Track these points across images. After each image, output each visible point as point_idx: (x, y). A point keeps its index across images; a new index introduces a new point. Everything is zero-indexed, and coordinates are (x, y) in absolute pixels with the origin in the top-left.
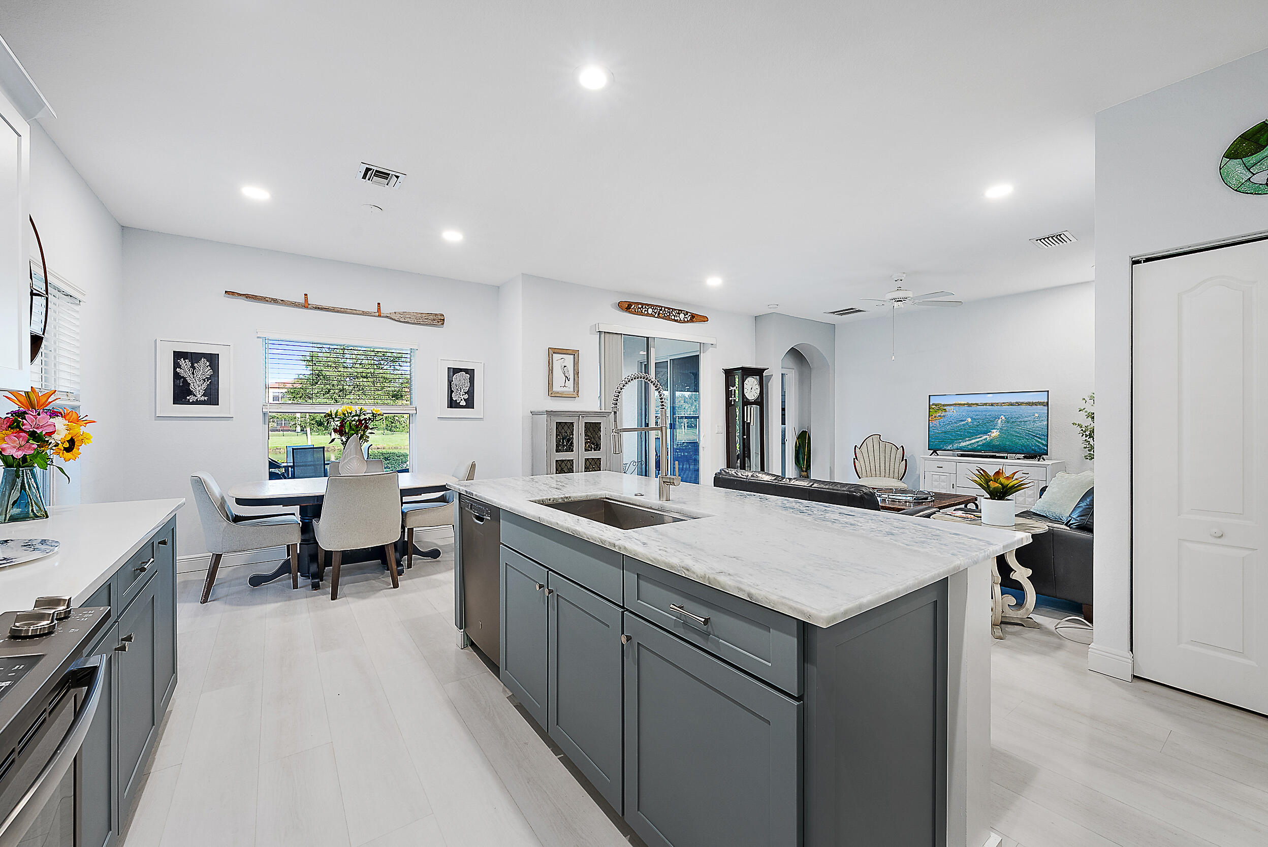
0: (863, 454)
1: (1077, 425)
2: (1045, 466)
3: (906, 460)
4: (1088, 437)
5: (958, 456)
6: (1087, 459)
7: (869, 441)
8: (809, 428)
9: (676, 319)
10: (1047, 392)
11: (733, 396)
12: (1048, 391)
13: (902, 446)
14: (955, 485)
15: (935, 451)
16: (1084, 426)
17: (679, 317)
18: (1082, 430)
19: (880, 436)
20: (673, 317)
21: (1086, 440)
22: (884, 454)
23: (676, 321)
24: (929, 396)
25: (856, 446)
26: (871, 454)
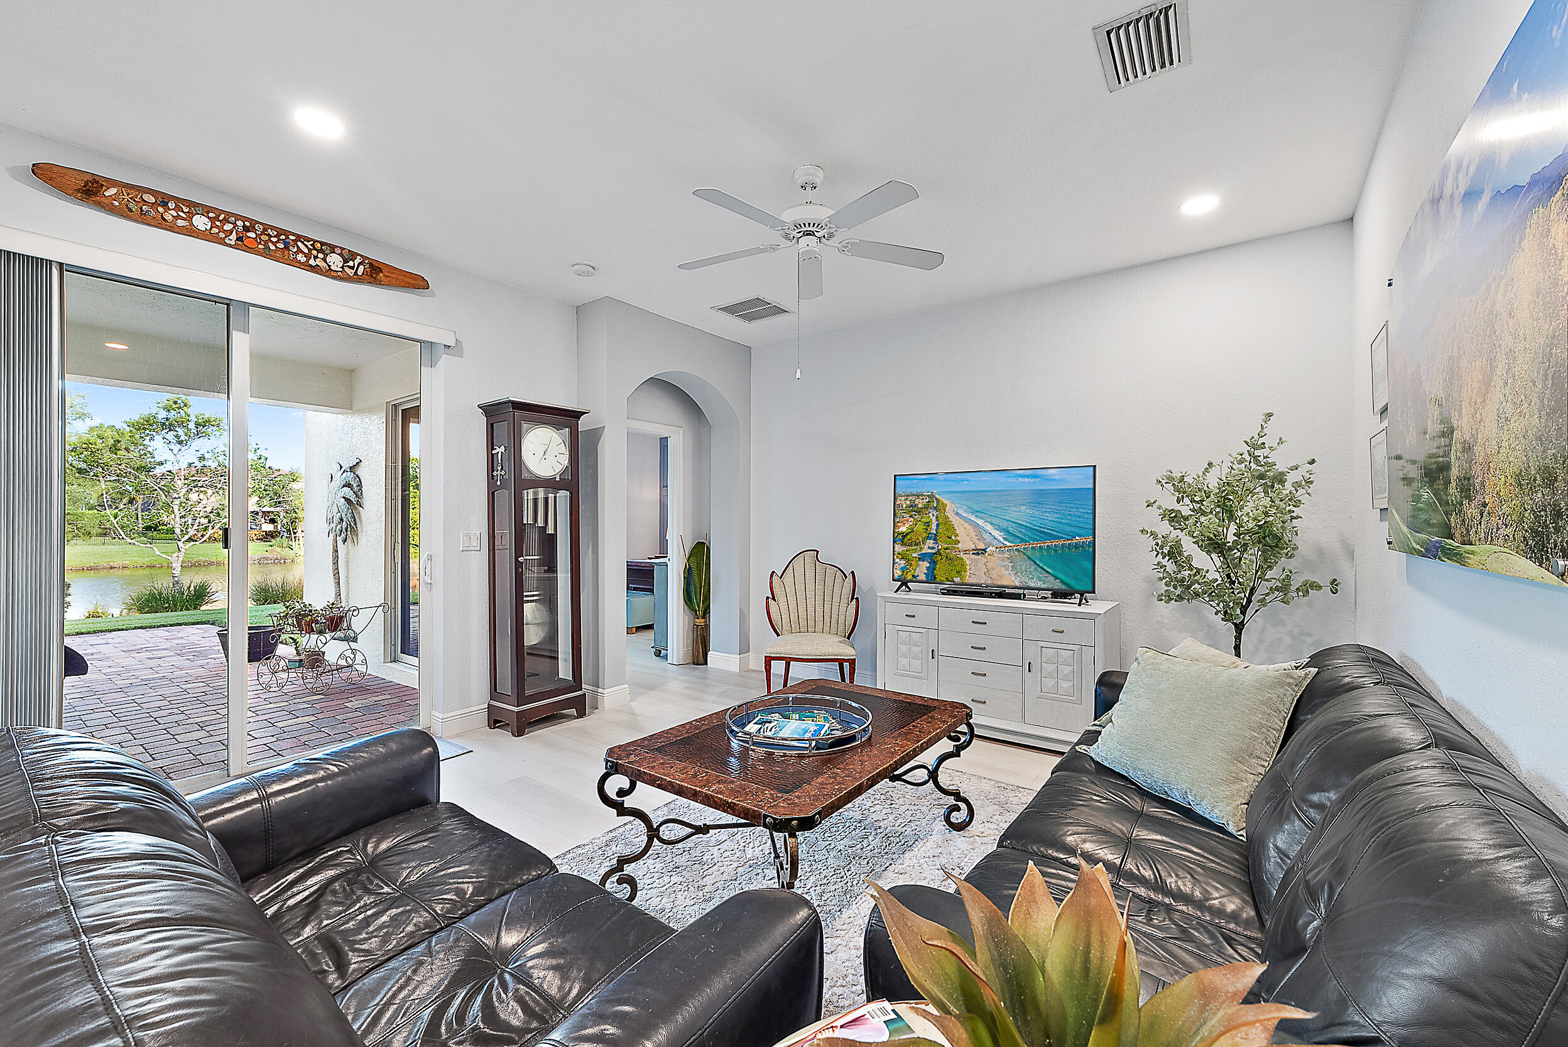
0: (786, 589)
1: (1149, 535)
2: (1092, 617)
3: (857, 599)
4: (1167, 558)
5: (943, 594)
6: (1162, 600)
7: (798, 564)
8: (708, 536)
9: (312, 262)
10: (1092, 468)
11: (499, 468)
12: (1095, 466)
13: (853, 572)
14: (936, 650)
15: (904, 583)
16: (1160, 536)
17: (324, 260)
18: (1157, 544)
19: (818, 552)
20: (301, 258)
21: (1159, 563)
22: (822, 587)
23: (315, 269)
24: (895, 476)
25: (773, 572)
26: (800, 587)
